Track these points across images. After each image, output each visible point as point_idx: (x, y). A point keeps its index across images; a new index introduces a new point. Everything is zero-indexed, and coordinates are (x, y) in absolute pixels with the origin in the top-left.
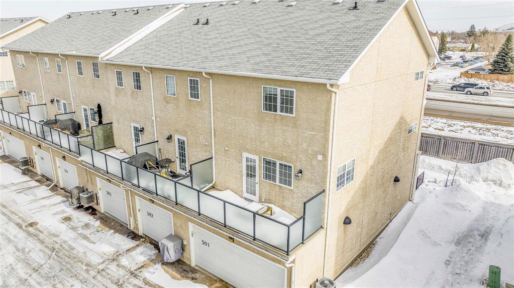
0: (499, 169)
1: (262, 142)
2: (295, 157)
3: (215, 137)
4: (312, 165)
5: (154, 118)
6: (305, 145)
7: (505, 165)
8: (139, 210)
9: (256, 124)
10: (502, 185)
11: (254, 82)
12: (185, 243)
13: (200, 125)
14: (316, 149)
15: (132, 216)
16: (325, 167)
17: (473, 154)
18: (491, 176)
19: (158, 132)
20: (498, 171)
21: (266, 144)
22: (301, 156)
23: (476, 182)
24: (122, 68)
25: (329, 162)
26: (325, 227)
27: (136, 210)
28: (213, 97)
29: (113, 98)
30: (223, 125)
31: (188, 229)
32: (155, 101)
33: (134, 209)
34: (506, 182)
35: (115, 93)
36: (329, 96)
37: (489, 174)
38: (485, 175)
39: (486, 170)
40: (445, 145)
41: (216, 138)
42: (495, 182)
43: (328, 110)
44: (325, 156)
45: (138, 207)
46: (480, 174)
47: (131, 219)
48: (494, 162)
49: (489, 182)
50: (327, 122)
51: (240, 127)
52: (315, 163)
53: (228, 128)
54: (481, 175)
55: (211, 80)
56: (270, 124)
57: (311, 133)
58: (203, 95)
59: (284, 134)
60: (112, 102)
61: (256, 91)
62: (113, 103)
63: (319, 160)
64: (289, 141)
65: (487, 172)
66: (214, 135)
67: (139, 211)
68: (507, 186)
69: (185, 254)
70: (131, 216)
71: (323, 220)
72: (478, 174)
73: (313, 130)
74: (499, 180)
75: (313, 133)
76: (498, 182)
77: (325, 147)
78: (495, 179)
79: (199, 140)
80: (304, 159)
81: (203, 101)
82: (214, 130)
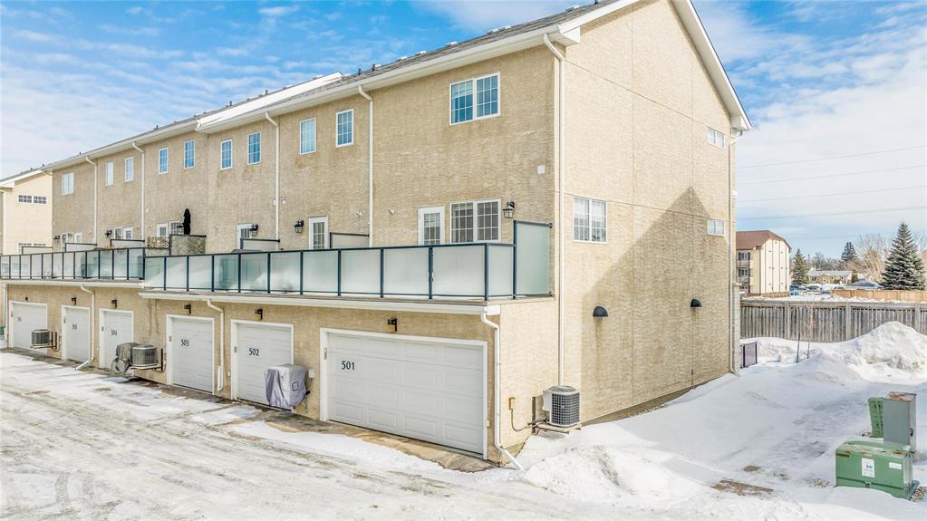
0: (892, 339)
1: (449, 178)
2: (503, 184)
3: (374, 197)
4: (530, 188)
5: (276, 202)
6: (517, 157)
7: (901, 333)
8: (236, 348)
9: (440, 150)
10: (902, 364)
11: (438, 83)
12: (312, 374)
13: (352, 186)
14: (535, 156)
15: (222, 364)
16: (550, 182)
17: (845, 327)
18: (880, 352)
19: (281, 223)
20: (892, 343)
21: (457, 179)
22: (511, 178)
23: (856, 364)
24: (233, 136)
25: (556, 173)
26: (556, 293)
27: (230, 350)
28: (374, 131)
29: (212, 191)
30: (388, 172)
31: (318, 345)
32: (282, 173)
33: (227, 348)
34: (908, 359)
35: (217, 182)
36: (549, 65)
37: (877, 350)
38: (870, 352)
39: (870, 344)
40: (794, 318)
41: (376, 199)
42: (888, 362)
43: (550, 86)
44: (549, 164)
45: (234, 344)
46: (859, 350)
47: (219, 370)
48: (882, 330)
49: (879, 364)
50: (549, 108)
51: (416, 165)
52: (533, 182)
53: (397, 174)
54: (863, 353)
55: (371, 103)
56: (462, 143)
57: (525, 133)
58: (358, 134)
59: (485, 151)
60: (210, 199)
61: (441, 96)
62: (211, 201)
63: (542, 174)
64: (493, 160)
65: (872, 347)
66: (374, 194)
67: (235, 351)
68: (912, 366)
69: (311, 400)
70: (220, 365)
71: (551, 281)
72: (856, 351)
73: (529, 126)
74: (896, 357)
75: (529, 132)
76: (894, 360)
77: (547, 148)
78: (888, 356)
79: (349, 211)
80: (517, 182)
81: (359, 143)
82: (374, 185)
